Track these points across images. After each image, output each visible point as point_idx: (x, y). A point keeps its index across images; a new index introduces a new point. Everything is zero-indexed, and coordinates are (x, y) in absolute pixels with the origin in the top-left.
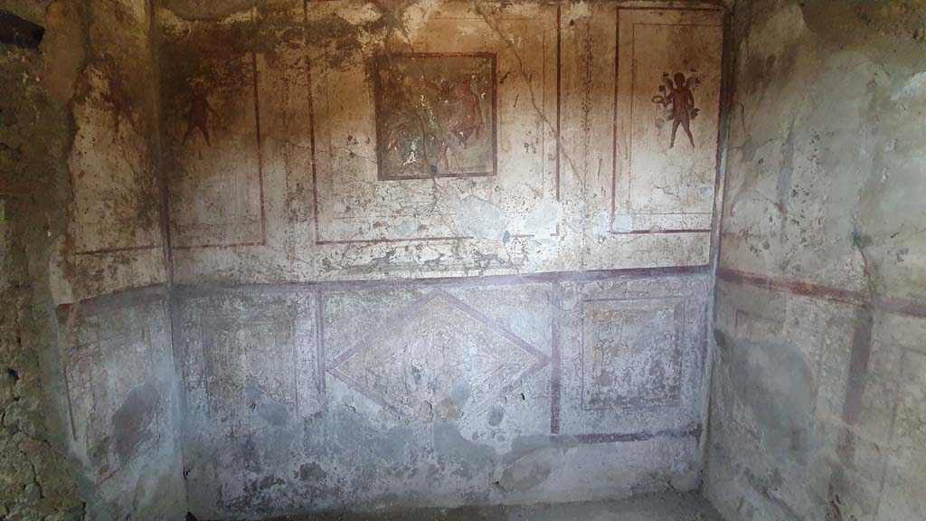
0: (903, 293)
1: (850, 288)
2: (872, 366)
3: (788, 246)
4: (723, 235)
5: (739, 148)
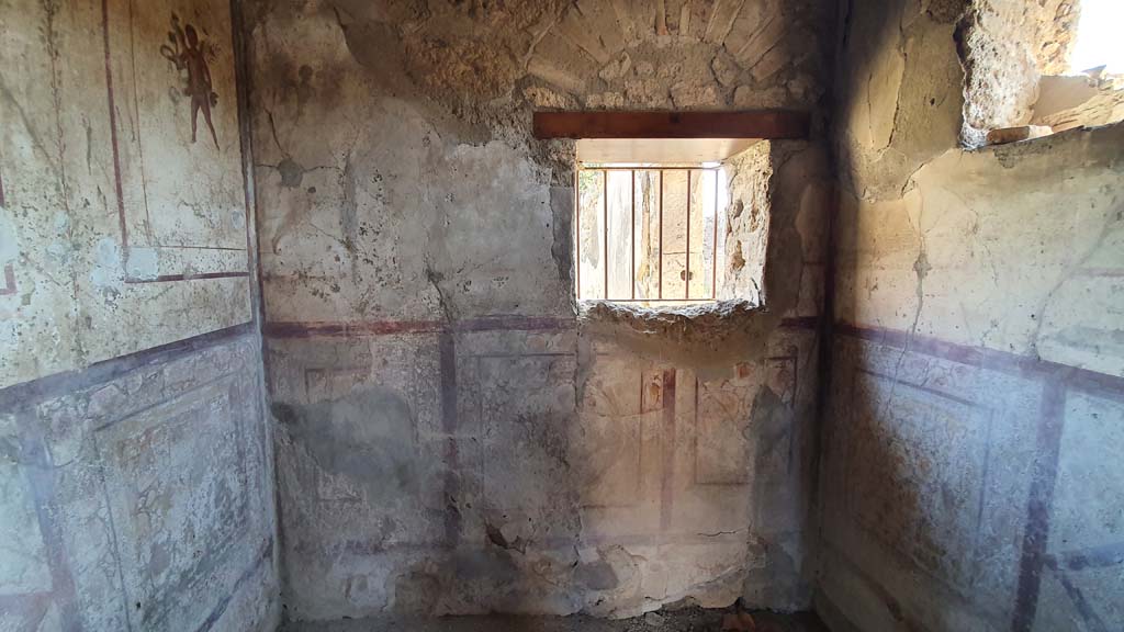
0: (471, 315)
1: (431, 319)
2: (459, 378)
3: (363, 287)
4: (264, 279)
5: (274, 167)
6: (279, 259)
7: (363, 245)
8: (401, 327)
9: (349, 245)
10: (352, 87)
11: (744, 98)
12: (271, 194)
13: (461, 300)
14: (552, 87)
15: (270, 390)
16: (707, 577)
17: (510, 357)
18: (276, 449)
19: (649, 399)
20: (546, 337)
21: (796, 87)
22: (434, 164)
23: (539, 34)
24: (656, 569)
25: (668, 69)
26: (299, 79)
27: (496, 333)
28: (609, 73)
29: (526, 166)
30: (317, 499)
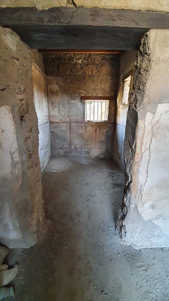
0: (73, 121)
1: (68, 121)
2: (71, 129)
3: (61, 117)
4: (49, 116)
5: (51, 103)
6: (51, 114)
7: (61, 112)
8: (65, 122)
9: (59, 112)
10: (59, 93)
11: (106, 95)
12: (50, 106)
13: (72, 119)
14: (83, 94)
15: (50, 129)
16: (100, 153)
17: (77, 126)
18: (51, 136)
19: (94, 132)
20: (82, 124)
21: (112, 94)
22: (69, 103)
23: (81, 87)
24: (94, 152)
25: (97, 91)
26: (53, 92)
27: (76, 123)
28: (90, 92)
29: (80, 103)
30: (55, 142)
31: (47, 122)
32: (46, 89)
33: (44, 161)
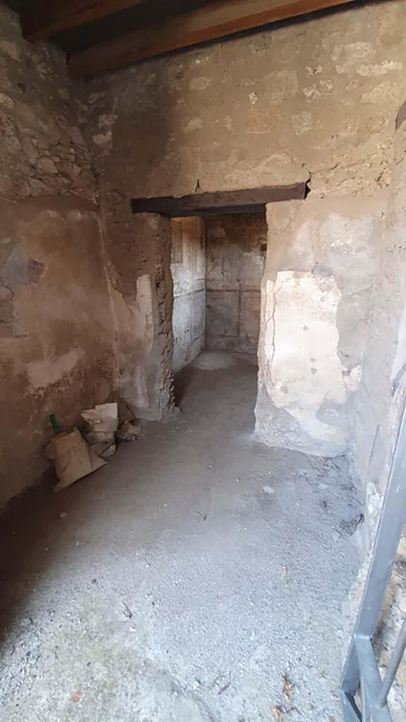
0: (245, 289)
1: (237, 289)
2: (242, 302)
3: (225, 282)
4: (207, 280)
5: (210, 258)
6: (209, 276)
7: (225, 273)
8: (231, 291)
9: (222, 274)
10: (225, 241)
12: (209, 263)
15: (206, 301)
17: (252, 298)
18: (206, 314)
22: (240, 257)
26: (215, 240)
27: (250, 292)
29: (259, 257)
30: (213, 325)
31: (202, 290)
32: (204, 236)
33: (190, 352)
